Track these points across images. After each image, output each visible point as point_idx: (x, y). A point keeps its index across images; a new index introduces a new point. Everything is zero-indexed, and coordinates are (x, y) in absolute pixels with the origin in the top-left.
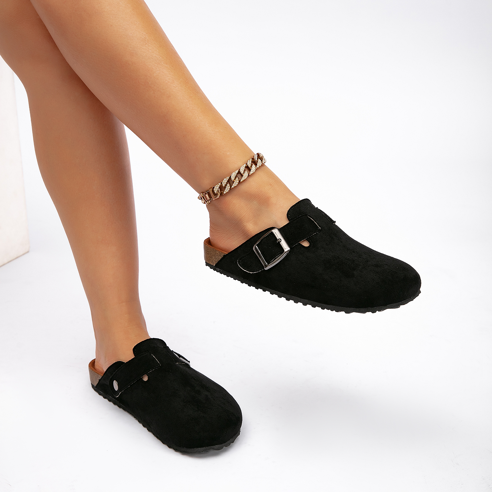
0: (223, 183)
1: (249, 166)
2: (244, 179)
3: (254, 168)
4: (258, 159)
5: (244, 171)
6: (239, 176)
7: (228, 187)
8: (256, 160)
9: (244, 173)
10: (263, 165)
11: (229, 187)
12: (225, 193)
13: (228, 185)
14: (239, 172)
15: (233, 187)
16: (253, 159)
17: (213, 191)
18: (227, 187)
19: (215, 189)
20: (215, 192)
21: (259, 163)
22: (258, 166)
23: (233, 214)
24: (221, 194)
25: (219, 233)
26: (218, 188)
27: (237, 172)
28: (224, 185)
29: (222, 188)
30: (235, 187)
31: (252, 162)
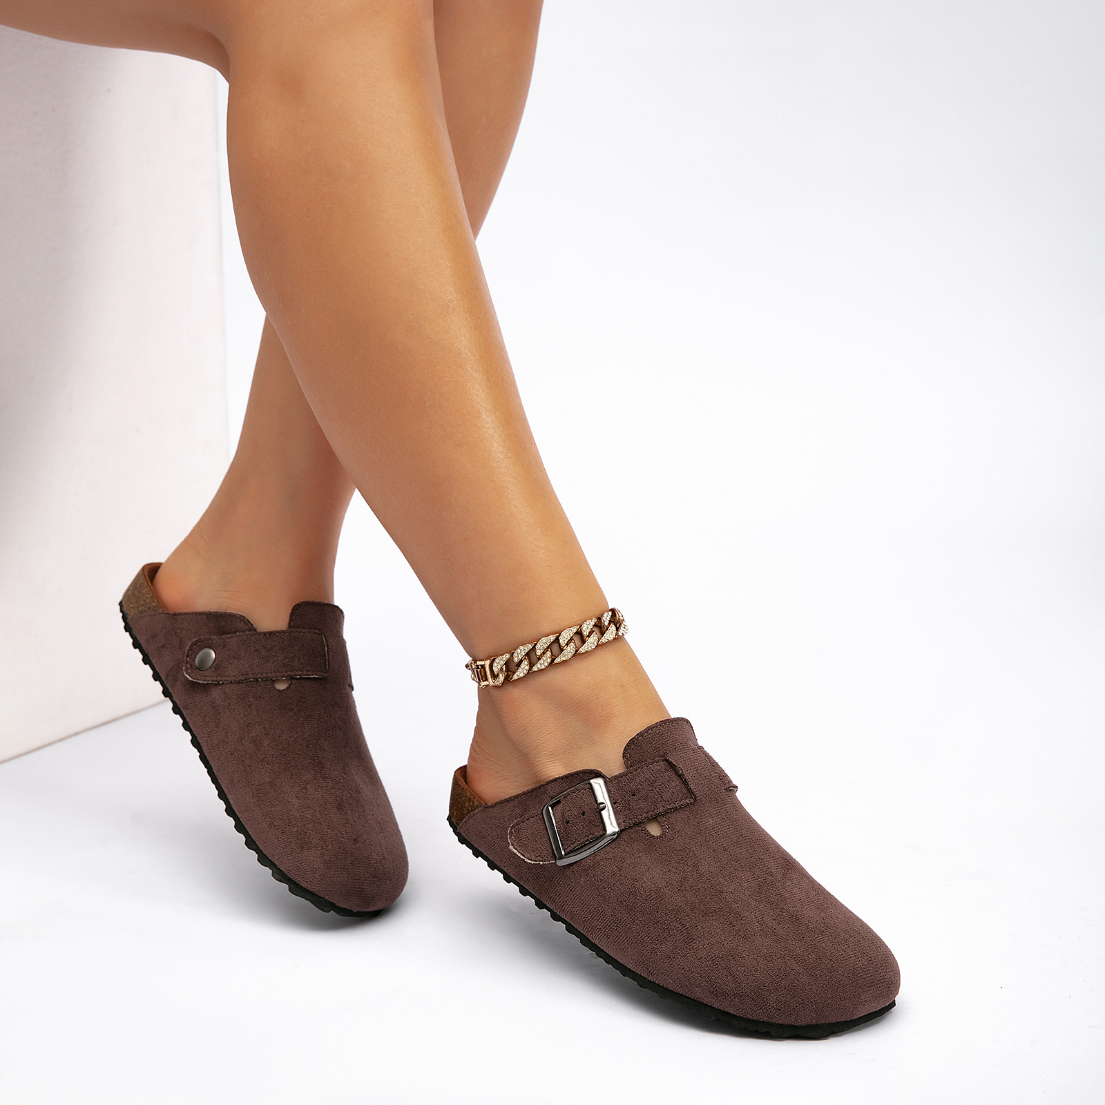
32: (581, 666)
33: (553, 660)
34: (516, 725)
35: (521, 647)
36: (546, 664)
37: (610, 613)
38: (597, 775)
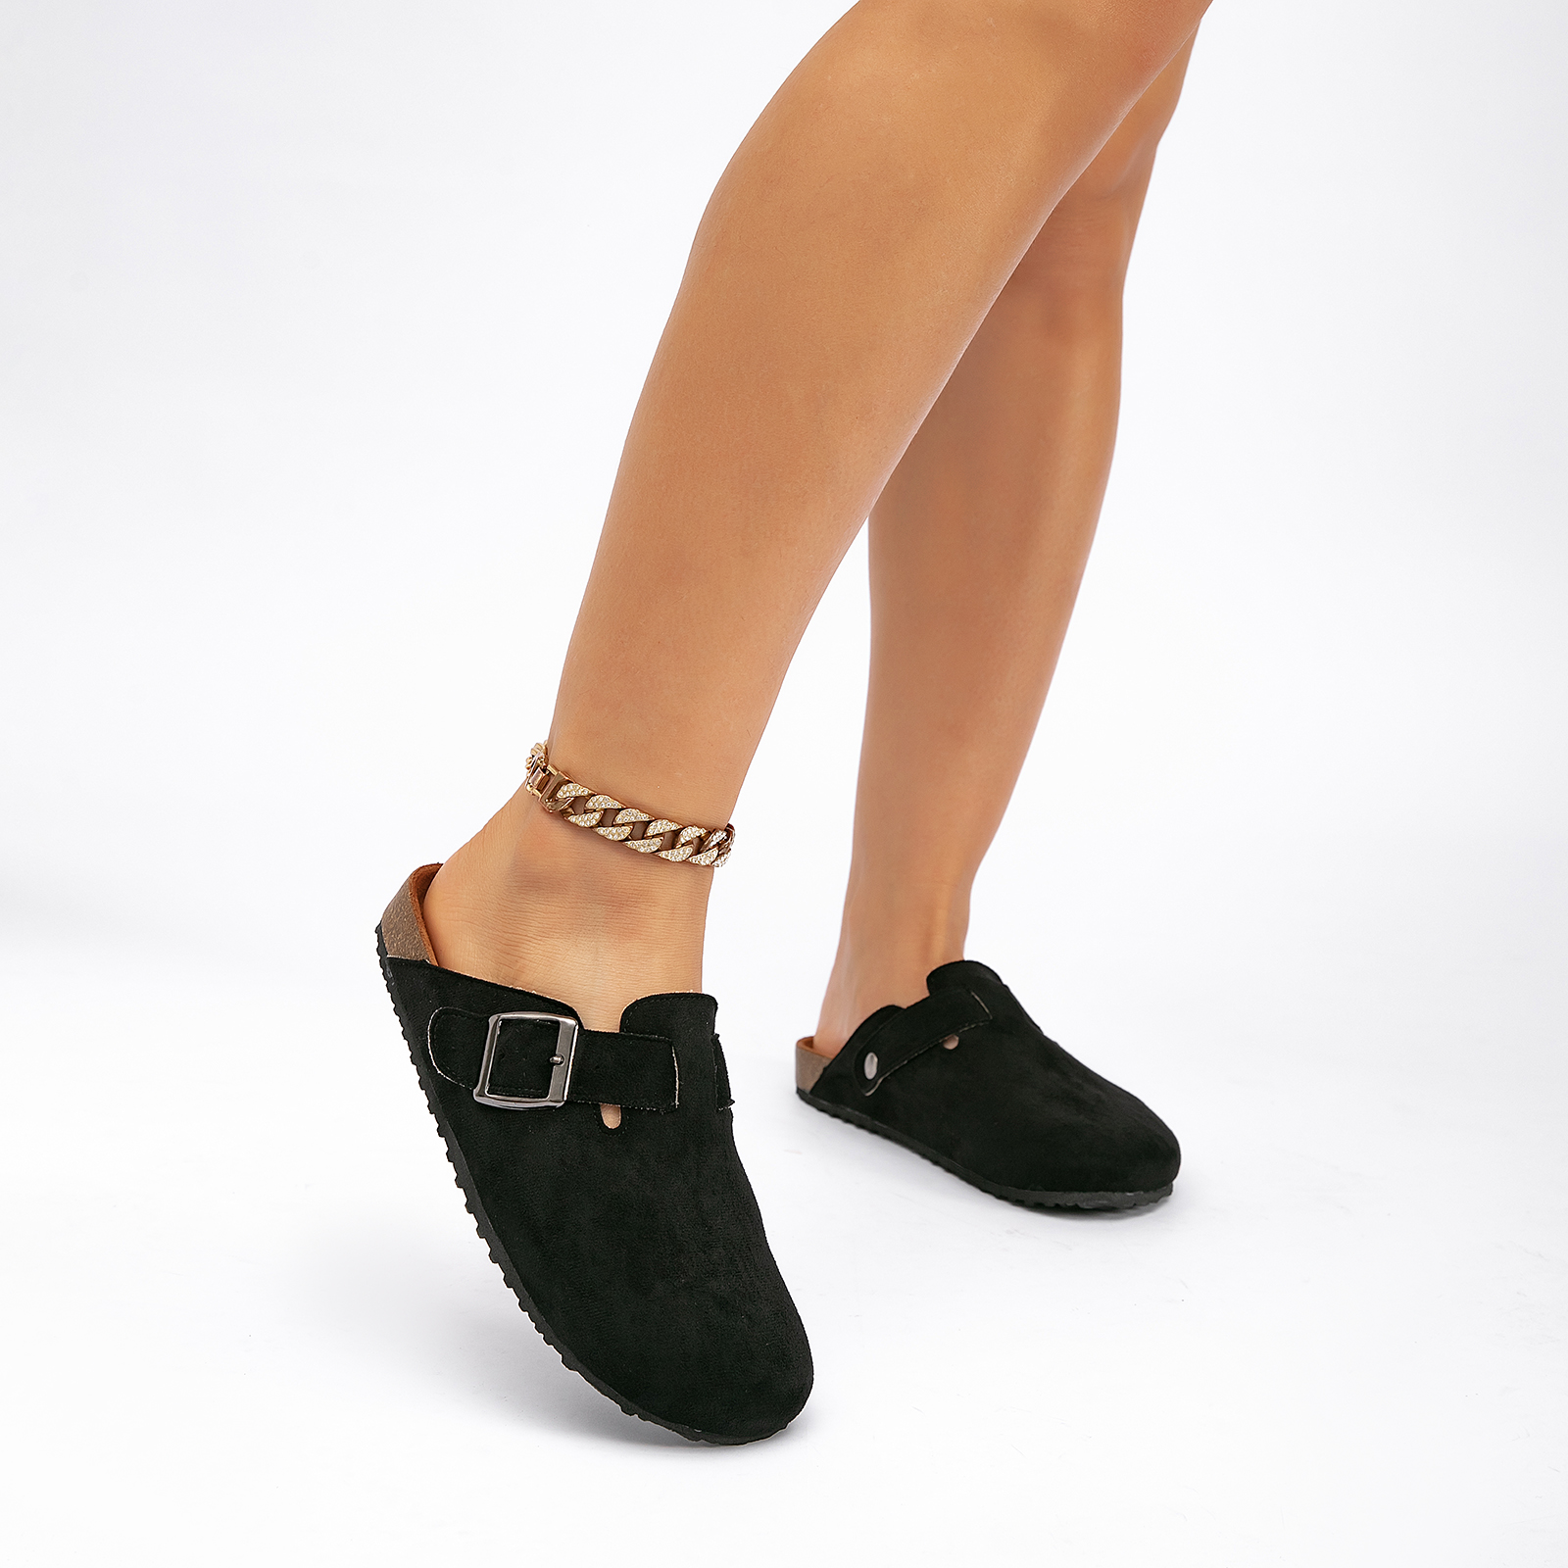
0: (594, 799)
11: (594, 822)
12: (573, 819)
13: (597, 816)
19: (564, 788)
20: (560, 794)
28: (590, 805)
29: (578, 804)
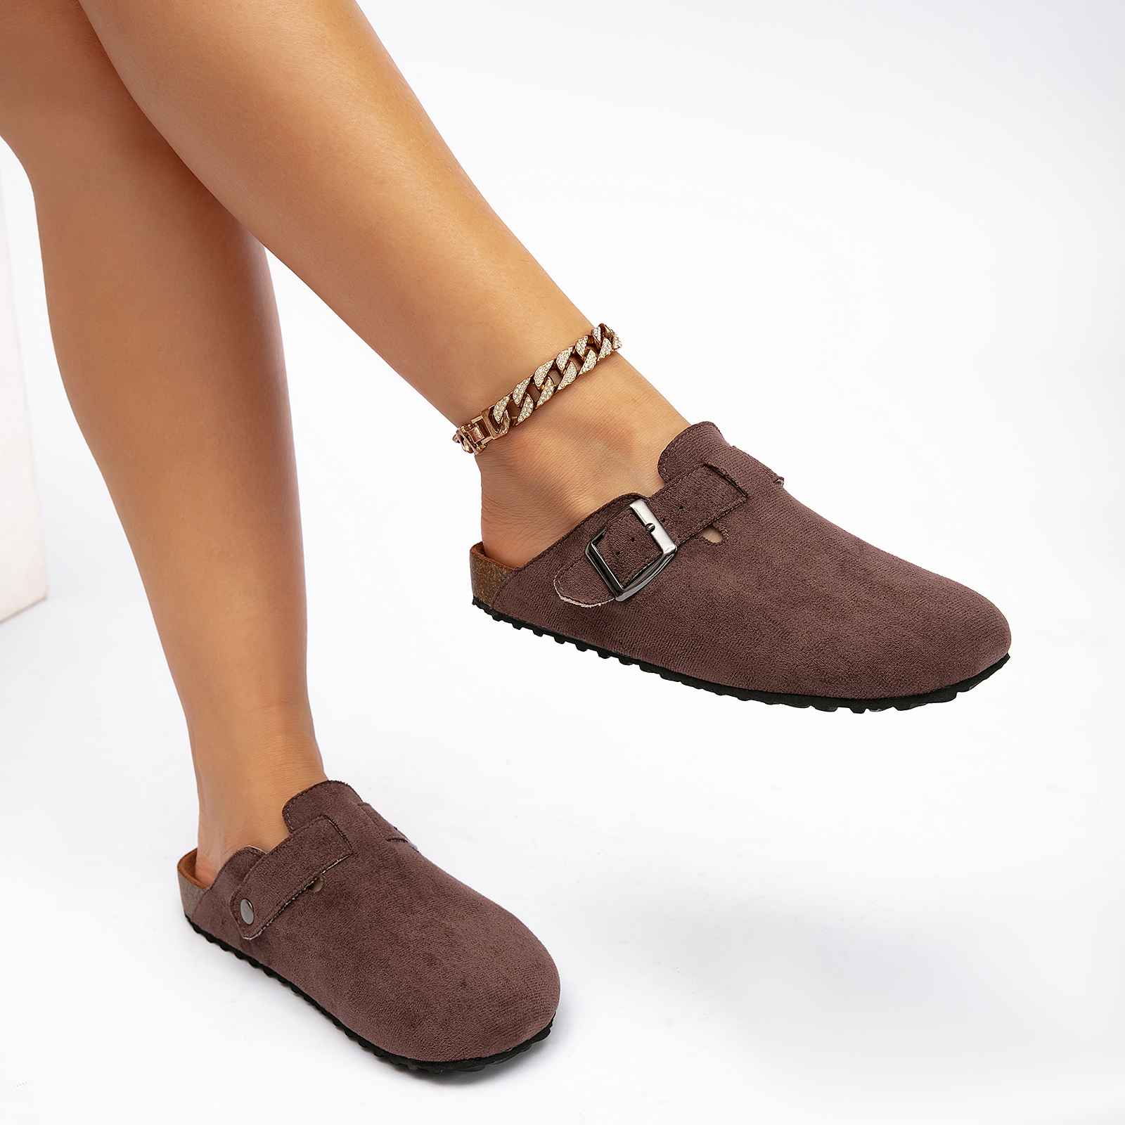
1: (581, 353)
2: (567, 384)
3: (591, 359)
4: (602, 339)
5: (566, 365)
6: (554, 375)
7: (528, 405)
8: (599, 340)
9: (566, 369)
10: (614, 353)
14: (554, 367)
15: (540, 403)
16: (591, 337)
17: (492, 418)
18: (526, 405)
21: (606, 349)
22: (602, 355)
23: (544, 472)
24: (513, 425)
25: (506, 523)
26: (503, 408)
27: (549, 365)
30: (545, 403)
31: (588, 344)
32: (585, 388)
33: (535, 404)
34: (534, 469)
35: (519, 386)
36: (530, 411)
37: (599, 328)
38: (636, 497)
